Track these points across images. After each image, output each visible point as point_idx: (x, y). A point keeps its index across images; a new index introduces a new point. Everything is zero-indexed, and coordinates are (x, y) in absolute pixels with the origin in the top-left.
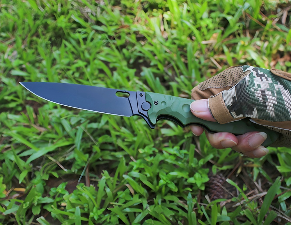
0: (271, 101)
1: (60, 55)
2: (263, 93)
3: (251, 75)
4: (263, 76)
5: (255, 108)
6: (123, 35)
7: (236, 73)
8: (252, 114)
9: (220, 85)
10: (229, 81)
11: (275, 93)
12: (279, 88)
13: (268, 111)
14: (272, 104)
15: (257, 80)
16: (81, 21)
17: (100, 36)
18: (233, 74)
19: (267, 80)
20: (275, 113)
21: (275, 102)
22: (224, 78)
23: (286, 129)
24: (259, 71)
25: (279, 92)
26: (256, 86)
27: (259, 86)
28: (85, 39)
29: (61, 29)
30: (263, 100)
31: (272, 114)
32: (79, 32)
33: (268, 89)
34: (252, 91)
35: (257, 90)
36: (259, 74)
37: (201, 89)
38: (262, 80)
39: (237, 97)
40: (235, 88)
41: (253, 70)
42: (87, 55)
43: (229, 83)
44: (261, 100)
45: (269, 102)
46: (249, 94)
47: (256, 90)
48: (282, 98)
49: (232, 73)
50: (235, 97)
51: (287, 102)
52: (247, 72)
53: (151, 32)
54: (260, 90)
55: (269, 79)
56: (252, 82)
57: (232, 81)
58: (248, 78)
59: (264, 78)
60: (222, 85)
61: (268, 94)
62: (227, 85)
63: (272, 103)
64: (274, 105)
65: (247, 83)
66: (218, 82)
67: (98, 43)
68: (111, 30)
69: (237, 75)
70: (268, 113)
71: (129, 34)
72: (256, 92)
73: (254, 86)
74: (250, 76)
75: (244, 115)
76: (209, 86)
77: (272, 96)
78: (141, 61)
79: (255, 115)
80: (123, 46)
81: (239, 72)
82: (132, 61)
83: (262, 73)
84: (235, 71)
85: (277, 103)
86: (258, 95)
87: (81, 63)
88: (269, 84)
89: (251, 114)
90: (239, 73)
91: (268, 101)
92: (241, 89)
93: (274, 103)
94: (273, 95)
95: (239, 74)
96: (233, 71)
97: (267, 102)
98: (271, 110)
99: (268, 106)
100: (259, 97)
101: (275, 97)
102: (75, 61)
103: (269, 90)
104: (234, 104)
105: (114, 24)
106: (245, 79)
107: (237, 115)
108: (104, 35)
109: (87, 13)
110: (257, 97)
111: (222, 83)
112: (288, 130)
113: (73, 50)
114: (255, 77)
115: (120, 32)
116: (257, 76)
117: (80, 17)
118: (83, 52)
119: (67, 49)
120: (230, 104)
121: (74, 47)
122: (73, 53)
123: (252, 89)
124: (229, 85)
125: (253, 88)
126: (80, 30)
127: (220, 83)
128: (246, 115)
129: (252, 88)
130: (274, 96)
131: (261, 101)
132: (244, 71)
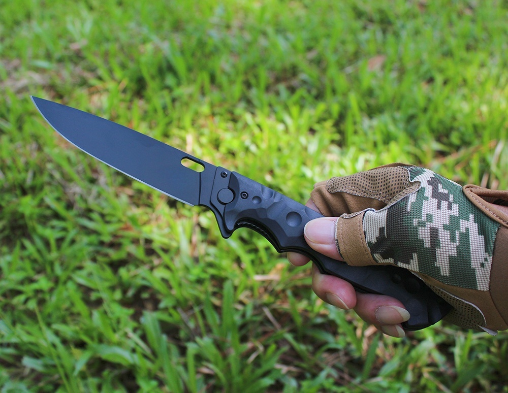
0: (447, 249)
1: (10, 264)
2: (434, 232)
3: (421, 192)
4: (445, 197)
5: (415, 256)
6: (126, 242)
7: (396, 177)
8: (408, 263)
9: (362, 191)
10: (381, 190)
11: (457, 237)
12: (467, 229)
13: (438, 265)
14: (448, 255)
15: (429, 206)
16: (59, 208)
17: (86, 239)
18: (390, 179)
19: (450, 208)
20: (451, 271)
21: (454, 253)
22: (373, 182)
23: (467, 301)
24: (440, 186)
25: (465, 237)
26: (424, 218)
27: (430, 218)
28: (60, 241)
29: (22, 216)
30: (431, 245)
31: (445, 271)
32: (53, 227)
33: (445, 227)
34: (414, 225)
35: (424, 225)
36: (440, 191)
37: (328, 189)
38: (439, 207)
39: (387, 230)
40: (387, 211)
41: (428, 181)
42: (58, 270)
43: (380, 194)
44: (427, 244)
45: (442, 250)
46: (408, 231)
47: (422, 224)
48: (467, 248)
49: (389, 177)
50: (383, 228)
51: (475, 257)
52: (416, 184)
53: (174, 244)
54: (429, 226)
55: (455, 207)
56: (418, 207)
57: (386, 192)
58: (412, 199)
59: (444, 204)
60: (365, 192)
61: (444, 236)
62: (376, 196)
63: (448, 253)
64: (451, 258)
65: (409, 209)
66: (360, 185)
67: (81, 250)
68: (107, 231)
69: (397, 182)
70: (438, 269)
71: (135, 241)
72: (420, 228)
73: (420, 216)
74: (417, 195)
75: (396, 262)
76: (342, 188)
77: (449, 241)
78: (145, 295)
79: (413, 266)
80: (122, 263)
81: (402, 176)
82: (130, 293)
83: (446, 191)
84: (395, 173)
85: (457, 254)
86: (424, 234)
87: (43, 283)
88: (451, 217)
89: (406, 263)
90: (402, 180)
91: (441, 247)
92: (397, 216)
93: (450, 253)
94: (453, 239)
95: (400, 181)
96: (392, 172)
97: (439, 250)
98: (443, 265)
99: (440, 257)
100: (424, 239)
101: (455, 244)
102: (36, 277)
103: (447, 229)
104: (381, 240)
105: (114, 219)
106: (406, 199)
107: (384, 258)
108: (93, 238)
109: (74, 194)
110: (421, 238)
111: (365, 189)
112: (470, 304)
113: (36, 255)
114: (427, 198)
115: (122, 237)
116: (434, 196)
117: (58, 199)
118: (52, 264)
119: (25, 253)
120: (374, 240)
121: (39, 251)
122: (34, 261)
123: (415, 222)
124: (379, 198)
125: (417, 220)
126: (55, 222)
127: (363, 187)
128: (399, 263)
129: (414, 220)
130: (453, 242)
131: (427, 246)
132: (412, 178)
